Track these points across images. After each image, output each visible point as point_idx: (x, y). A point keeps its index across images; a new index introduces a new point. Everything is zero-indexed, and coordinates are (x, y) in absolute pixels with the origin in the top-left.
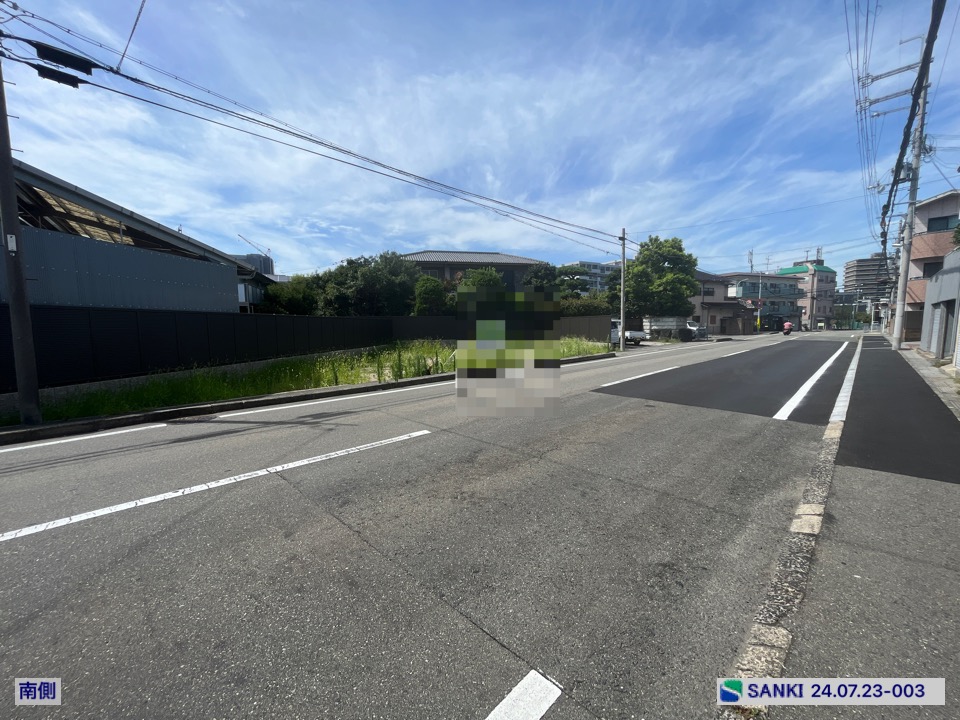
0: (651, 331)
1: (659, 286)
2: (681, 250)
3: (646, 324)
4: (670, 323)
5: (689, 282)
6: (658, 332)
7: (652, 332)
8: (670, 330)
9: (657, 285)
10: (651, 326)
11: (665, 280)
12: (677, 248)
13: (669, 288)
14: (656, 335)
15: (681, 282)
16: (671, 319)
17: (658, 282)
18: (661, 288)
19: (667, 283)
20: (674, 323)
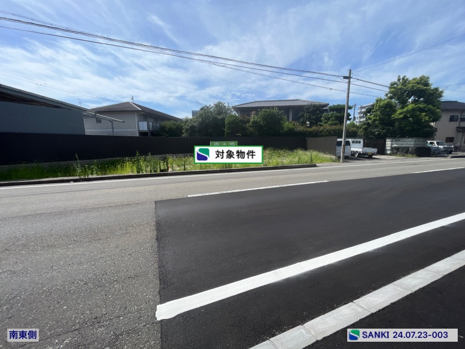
0: (392, 147)
1: (400, 114)
2: (427, 84)
3: (389, 143)
4: (409, 143)
5: (429, 110)
6: (397, 149)
7: (392, 149)
8: (408, 148)
9: (398, 114)
10: (392, 144)
11: (405, 110)
12: (423, 84)
13: (409, 115)
14: (396, 151)
15: (421, 110)
16: (410, 140)
17: (399, 111)
18: (401, 116)
19: (408, 111)
20: (413, 143)
